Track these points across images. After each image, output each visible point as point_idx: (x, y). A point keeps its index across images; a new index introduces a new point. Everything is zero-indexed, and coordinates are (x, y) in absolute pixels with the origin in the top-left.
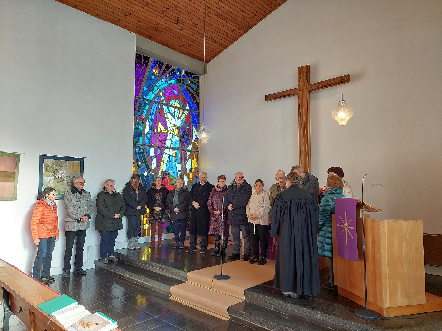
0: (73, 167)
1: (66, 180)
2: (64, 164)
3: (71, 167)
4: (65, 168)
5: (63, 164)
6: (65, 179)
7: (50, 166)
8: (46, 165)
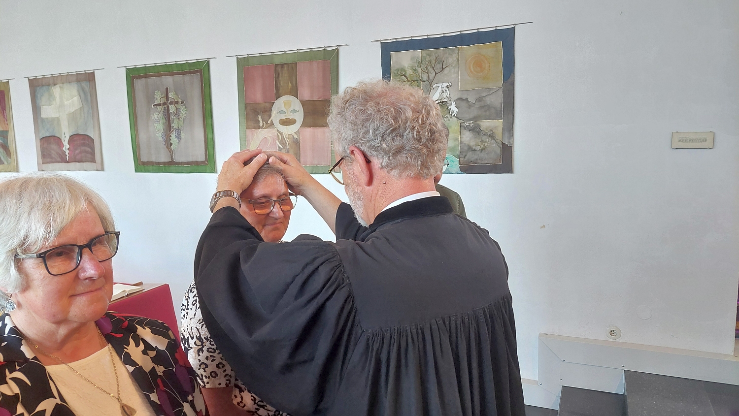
0: (479, 64)
1: (456, 110)
2: (450, 60)
3: (470, 67)
4: (452, 72)
5: (447, 58)
6: (453, 108)
7: (409, 72)
8: (398, 70)
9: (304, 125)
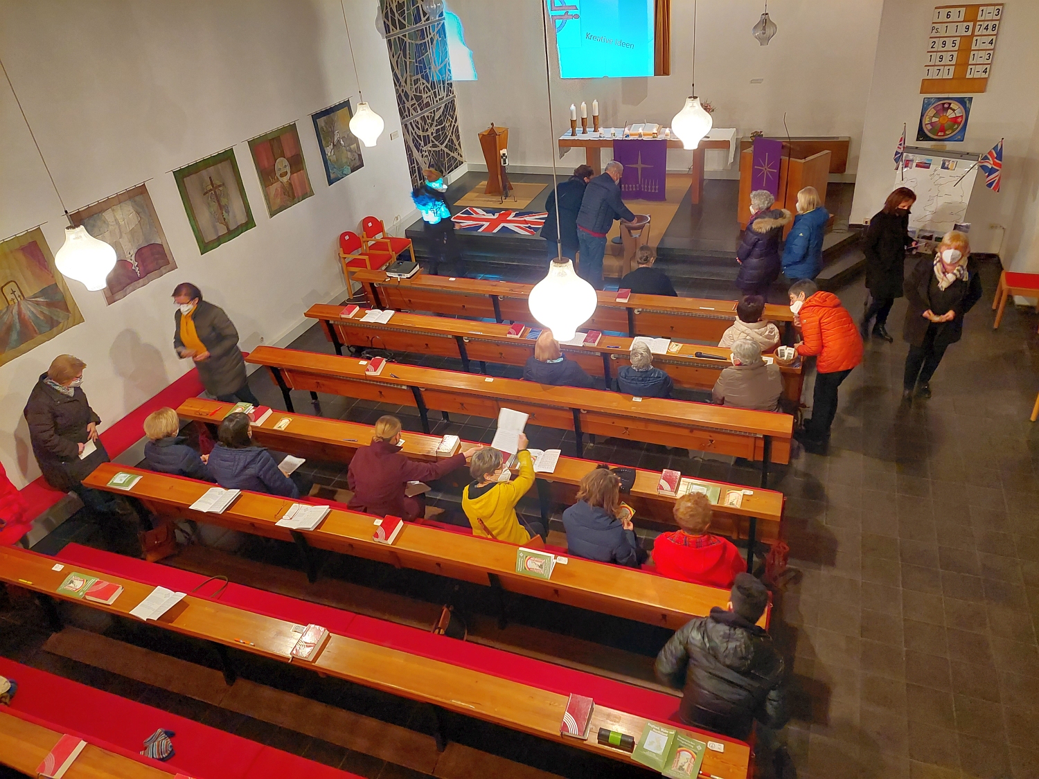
0: (344, 119)
2: (335, 119)
3: (342, 121)
4: (337, 124)
6: (342, 142)
8: (321, 129)
9: (292, 173)
